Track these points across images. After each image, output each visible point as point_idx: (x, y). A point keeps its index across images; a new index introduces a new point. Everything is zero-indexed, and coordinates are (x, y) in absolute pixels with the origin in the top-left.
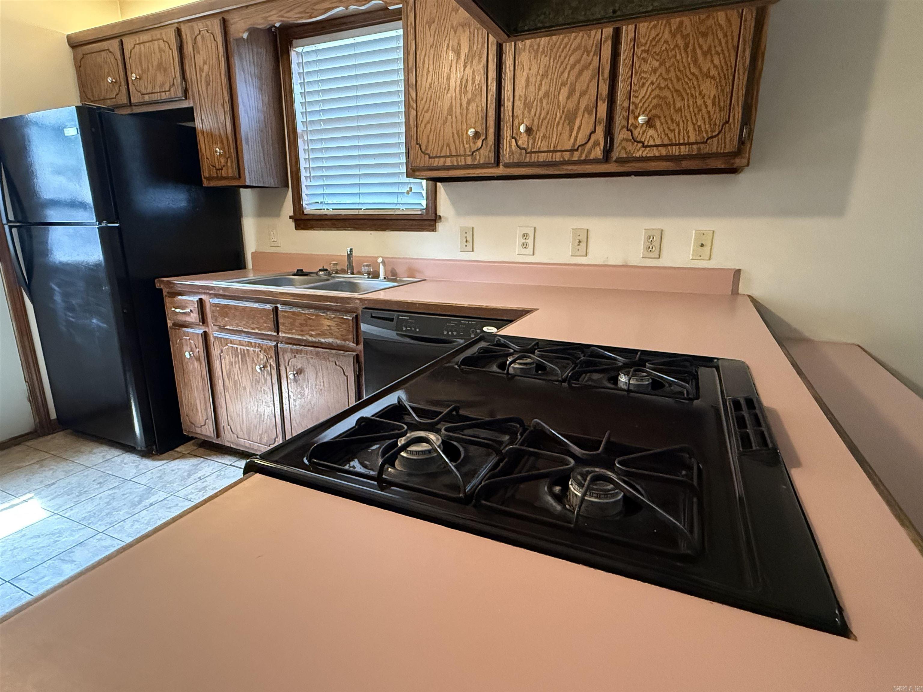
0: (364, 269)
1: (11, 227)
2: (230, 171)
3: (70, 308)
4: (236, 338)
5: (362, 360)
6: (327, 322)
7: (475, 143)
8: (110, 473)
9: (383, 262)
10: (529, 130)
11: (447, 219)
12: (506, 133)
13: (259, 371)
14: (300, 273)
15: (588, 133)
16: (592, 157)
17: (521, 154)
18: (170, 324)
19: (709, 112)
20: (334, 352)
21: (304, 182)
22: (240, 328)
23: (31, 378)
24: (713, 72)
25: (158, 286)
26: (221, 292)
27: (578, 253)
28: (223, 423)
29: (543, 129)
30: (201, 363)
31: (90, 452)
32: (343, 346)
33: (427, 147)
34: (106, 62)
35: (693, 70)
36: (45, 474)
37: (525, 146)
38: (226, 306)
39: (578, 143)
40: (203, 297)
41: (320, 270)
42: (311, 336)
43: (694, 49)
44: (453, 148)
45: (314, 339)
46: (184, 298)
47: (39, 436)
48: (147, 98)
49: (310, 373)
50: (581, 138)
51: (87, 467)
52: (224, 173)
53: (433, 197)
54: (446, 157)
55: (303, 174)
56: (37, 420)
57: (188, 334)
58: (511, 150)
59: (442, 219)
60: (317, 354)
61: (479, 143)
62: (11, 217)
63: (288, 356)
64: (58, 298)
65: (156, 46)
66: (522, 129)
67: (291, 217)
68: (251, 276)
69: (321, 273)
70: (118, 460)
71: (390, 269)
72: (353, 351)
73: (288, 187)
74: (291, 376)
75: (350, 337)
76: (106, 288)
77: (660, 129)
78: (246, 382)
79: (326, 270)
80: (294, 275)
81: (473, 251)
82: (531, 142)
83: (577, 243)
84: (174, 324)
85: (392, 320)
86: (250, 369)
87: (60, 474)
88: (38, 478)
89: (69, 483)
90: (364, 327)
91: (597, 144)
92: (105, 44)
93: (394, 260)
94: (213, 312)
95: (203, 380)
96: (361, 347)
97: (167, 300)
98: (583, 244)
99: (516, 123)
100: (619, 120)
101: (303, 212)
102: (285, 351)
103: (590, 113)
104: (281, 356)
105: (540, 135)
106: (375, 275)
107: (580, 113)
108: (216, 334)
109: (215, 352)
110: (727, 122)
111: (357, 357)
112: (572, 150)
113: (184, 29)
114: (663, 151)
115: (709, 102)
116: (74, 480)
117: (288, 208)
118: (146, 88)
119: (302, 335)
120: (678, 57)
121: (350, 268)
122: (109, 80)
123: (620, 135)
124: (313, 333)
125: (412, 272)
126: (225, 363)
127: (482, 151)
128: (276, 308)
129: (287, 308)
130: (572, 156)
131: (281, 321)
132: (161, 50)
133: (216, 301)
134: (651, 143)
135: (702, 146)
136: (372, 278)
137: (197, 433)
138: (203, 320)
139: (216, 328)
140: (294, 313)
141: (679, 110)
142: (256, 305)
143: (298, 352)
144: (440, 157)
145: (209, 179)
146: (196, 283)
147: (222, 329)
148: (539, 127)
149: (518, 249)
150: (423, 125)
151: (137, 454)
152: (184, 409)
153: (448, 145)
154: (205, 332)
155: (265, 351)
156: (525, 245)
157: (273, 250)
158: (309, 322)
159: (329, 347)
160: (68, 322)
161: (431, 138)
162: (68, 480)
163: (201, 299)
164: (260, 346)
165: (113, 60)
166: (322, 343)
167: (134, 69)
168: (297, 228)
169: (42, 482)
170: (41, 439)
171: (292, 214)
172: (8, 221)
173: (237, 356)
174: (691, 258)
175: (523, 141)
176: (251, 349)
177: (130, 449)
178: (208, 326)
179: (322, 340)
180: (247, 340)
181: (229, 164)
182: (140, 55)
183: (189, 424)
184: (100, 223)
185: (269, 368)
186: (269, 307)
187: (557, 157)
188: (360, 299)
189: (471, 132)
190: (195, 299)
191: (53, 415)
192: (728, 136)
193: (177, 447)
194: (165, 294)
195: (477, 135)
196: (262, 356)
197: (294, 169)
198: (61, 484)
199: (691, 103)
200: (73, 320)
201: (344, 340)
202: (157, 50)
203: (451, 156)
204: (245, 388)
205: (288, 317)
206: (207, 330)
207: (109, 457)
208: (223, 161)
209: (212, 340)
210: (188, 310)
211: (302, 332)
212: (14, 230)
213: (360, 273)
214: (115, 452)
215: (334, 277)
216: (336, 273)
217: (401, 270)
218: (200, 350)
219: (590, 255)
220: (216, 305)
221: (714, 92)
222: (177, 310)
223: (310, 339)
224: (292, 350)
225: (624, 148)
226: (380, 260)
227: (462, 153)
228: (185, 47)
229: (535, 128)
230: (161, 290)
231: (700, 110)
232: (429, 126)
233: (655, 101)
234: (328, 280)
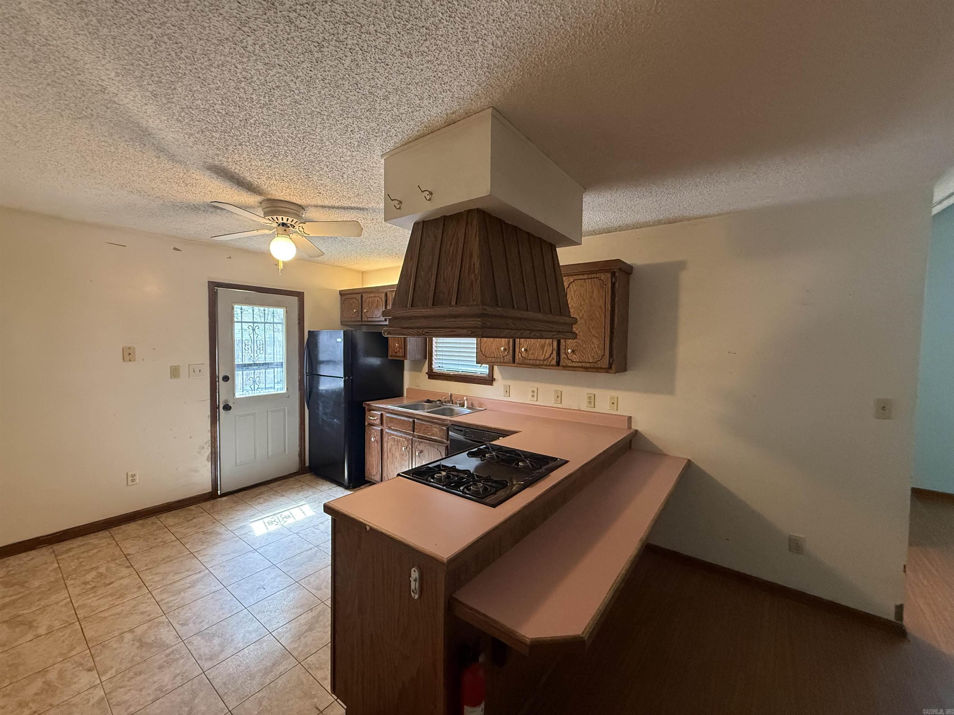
0: (458, 402)
1: (307, 376)
2: (401, 354)
3: (325, 414)
4: (395, 433)
5: (449, 448)
6: (436, 430)
7: (504, 353)
8: (331, 494)
9: (467, 399)
10: (526, 350)
11: (498, 380)
12: (517, 350)
13: (404, 450)
14: (428, 401)
15: (550, 353)
16: (552, 364)
17: (523, 360)
18: (366, 424)
19: (596, 351)
20: (437, 443)
21: (434, 357)
22: (397, 429)
23: (301, 444)
24: (596, 335)
25: (364, 405)
26: (391, 411)
27: (557, 402)
28: (385, 475)
29: (532, 351)
30: (378, 444)
31: (322, 484)
32: (441, 441)
33: (485, 352)
34: (354, 303)
35: (589, 333)
36: (304, 492)
37: (524, 356)
38: (393, 418)
39: (546, 358)
40: (383, 412)
41: (438, 401)
42: (428, 435)
43: (589, 325)
44: (495, 355)
45: (429, 437)
46: (375, 412)
47: (300, 475)
48: (369, 320)
49: (426, 453)
50: (547, 355)
51: (321, 491)
52: (398, 354)
53: (491, 370)
54: (492, 357)
55: (434, 353)
56: (300, 466)
57: (374, 429)
58: (519, 358)
59: (496, 380)
60: (429, 444)
61: (506, 353)
62: (307, 372)
63: (417, 444)
64: (321, 408)
65: (376, 299)
66: (523, 349)
67: (426, 373)
68: (405, 402)
69: (438, 402)
70: (335, 489)
71: (470, 402)
72: (446, 444)
73: (426, 359)
74: (417, 454)
75: (445, 437)
76: (343, 406)
77: (578, 356)
78: (397, 454)
79: (440, 401)
80: (425, 402)
81: (509, 396)
82: (527, 355)
83: (556, 397)
84: (369, 424)
85: (462, 431)
86: (400, 448)
87: (310, 493)
88: (301, 494)
89: (314, 497)
90: (450, 433)
91: (553, 359)
92: (355, 296)
93: (472, 398)
94: (386, 420)
95: (378, 452)
96: (449, 442)
97: (367, 412)
98: (559, 398)
99: (521, 346)
100: (562, 351)
101: (432, 370)
102: (416, 441)
103: (550, 346)
104: (413, 444)
105: (530, 353)
106: (463, 406)
107: (546, 346)
108: (387, 430)
109: (385, 439)
110: (604, 355)
111: (447, 446)
112: (544, 360)
113: (388, 293)
114: (580, 365)
115: (596, 347)
116: (316, 496)
117: (426, 368)
118: (369, 315)
119: (424, 434)
120: (583, 328)
121: (451, 401)
122: (355, 311)
123: (563, 356)
124: (429, 434)
125: (481, 405)
126: (389, 444)
127: (507, 357)
128: (414, 420)
129: (419, 422)
130: (543, 362)
131: (416, 427)
132: (378, 301)
133: (388, 415)
134: (575, 360)
135: (595, 364)
136: (461, 407)
137: (371, 479)
138: (382, 423)
139: (387, 427)
140: (421, 424)
141: (585, 349)
142: (405, 419)
143: (421, 442)
144: (490, 357)
145: (391, 356)
146: (381, 406)
147: (390, 428)
148: (530, 349)
149: (530, 397)
150: (483, 344)
151: (343, 487)
152: (367, 467)
153: (494, 353)
154: (382, 429)
155: (407, 441)
156: (533, 396)
157: (417, 388)
158: (428, 429)
159: (435, 441)
160: (323, 419)
161: (486, 349)
162: (313, 496)
163: (382, 414)
164: (405, 438)
165: (357, 303)
166: (432, 439)
167: (366, 307)
168: (429, 378)
169: (303, 496)
170: (301, 476)
171: (427, 372)
172: (306, 373)
173: (395, 442)
174: (608, 408)
175: (524, 354)
176: (401, 439)
177: (340, 484)
178: (383, 426)
179: (433, 437)
180: (400, 434)
181: (401, 350)
182: (369, 302)
183: (369, 474)
184: (345, 378)
185: (408, 449)
186: (411, 420)
187: (538, 362)
188: (450, 420)
189: (502, 348)
190: (379, 413)
191: (307, 464)
192: (604, 360)
193: (361, 486)
194: (366, 409)
195: (505, 349)
196: (406, 443)
197: (430, 351)
198: (311, 497)
199: (589, 346)
200: (325, 419)
201: (442, 438)
202: (376, 301)
203: (494, 357)
204: (396, 458)
205: (419, 425)
206: (382, 428)
207: (330, 487)
208: (398, 349)
209: (384, 433)
210: (376, 418)
211: (424, 433)
212: (308, 377)
213: (456, 403)
214: (334, 485)
215: (444, 405)
216: (445, 403)
217: (475, 404)
218: (379, 437)
219: (563, 403)
220: (388, 417)
221: (597, 343)
222: (371, 418)
223: (427, 436)
224: (419, 441)
225: (564, 362)
226: (465, 398)
227: (499, 356)
228: (388, 301)
229: (528, 350)
230: (365, 408)
231: (593, 349)
232: (485, 344)
233: (575, 344)
234: (440, 406)
